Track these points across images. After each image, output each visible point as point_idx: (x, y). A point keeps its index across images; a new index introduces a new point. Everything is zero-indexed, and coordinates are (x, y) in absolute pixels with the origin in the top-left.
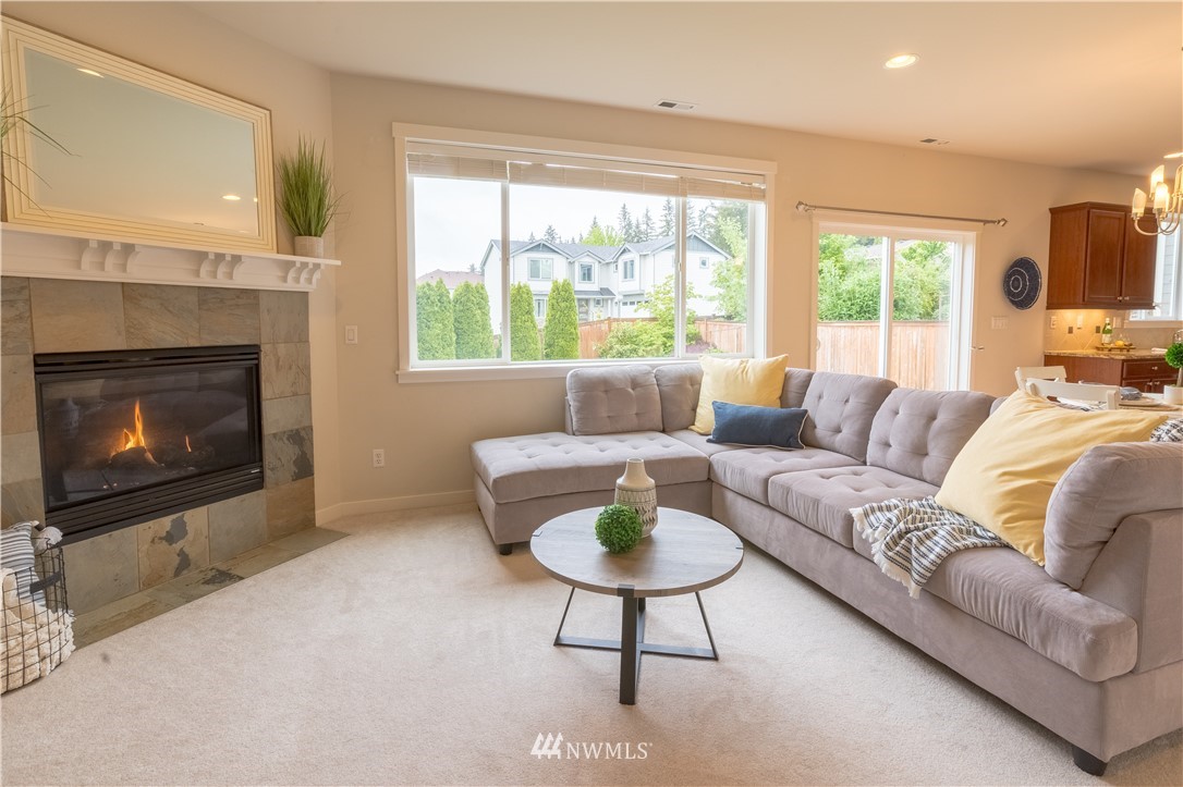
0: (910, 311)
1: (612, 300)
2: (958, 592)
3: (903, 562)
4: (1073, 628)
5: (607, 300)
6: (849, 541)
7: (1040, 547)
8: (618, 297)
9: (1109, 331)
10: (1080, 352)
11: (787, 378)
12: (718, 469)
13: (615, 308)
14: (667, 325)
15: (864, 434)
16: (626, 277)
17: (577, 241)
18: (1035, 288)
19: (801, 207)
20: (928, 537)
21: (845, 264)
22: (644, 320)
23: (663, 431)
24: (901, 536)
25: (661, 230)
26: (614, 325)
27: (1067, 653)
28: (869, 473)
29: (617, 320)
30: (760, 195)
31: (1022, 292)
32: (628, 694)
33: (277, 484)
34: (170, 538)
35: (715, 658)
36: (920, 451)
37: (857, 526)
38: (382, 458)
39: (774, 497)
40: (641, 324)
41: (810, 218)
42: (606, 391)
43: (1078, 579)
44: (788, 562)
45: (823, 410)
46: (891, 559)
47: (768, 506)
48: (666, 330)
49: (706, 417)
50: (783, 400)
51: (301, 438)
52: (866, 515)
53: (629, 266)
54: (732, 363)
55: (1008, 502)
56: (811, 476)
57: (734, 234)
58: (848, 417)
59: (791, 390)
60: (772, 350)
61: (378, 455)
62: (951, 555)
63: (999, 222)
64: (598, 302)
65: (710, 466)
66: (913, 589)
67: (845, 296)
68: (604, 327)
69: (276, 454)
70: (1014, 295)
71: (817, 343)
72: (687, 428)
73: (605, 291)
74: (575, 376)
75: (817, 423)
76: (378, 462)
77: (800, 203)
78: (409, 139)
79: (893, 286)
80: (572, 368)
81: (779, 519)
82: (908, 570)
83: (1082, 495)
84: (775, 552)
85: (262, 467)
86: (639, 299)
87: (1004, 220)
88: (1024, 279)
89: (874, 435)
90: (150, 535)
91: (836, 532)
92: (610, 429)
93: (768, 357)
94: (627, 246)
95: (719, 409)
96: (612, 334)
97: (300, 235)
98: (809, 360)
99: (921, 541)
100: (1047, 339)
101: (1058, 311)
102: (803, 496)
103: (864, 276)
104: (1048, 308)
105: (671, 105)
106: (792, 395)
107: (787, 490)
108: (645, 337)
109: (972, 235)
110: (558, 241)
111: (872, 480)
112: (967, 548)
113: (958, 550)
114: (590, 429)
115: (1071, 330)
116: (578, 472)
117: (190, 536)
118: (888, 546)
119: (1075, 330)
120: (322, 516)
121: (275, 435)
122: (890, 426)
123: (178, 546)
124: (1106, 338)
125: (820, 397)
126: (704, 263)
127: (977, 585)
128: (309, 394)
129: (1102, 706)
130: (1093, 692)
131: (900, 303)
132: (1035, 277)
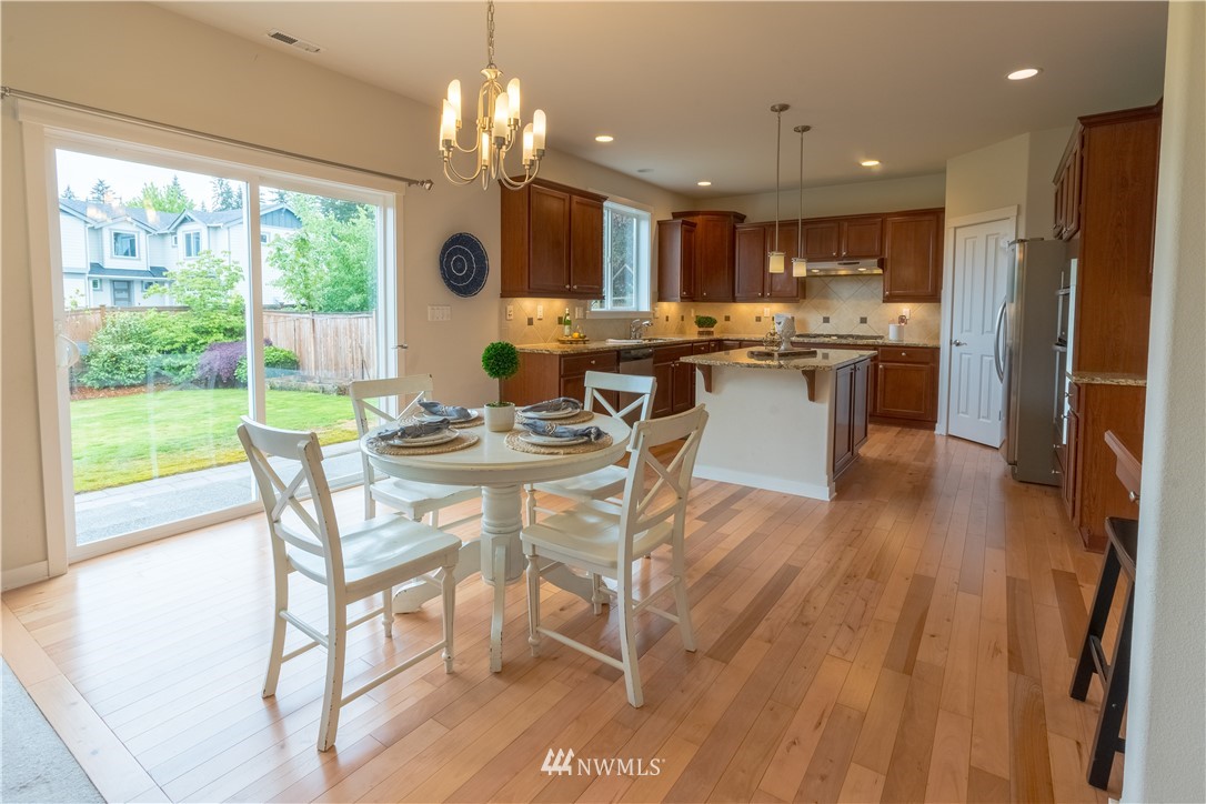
1: (169, 282)
5: (162, 283)
8: (180, 279)
9: (568, 323)
16: (189, 254)
18: (482, 271)
31: (468, 275)
63: (422, 183)
64: (147, 285)
70: (457, 279)
73: (159, 271)
87: (430, 181)
88: (469, 260)
100: (503, 331)
101: (515, 299)
104: (502, 296)
108: (161, 333)
109: (391, 196)
115: (530, 322)
119: (535, 321)
124: (565, 330)
132: (482, 258)
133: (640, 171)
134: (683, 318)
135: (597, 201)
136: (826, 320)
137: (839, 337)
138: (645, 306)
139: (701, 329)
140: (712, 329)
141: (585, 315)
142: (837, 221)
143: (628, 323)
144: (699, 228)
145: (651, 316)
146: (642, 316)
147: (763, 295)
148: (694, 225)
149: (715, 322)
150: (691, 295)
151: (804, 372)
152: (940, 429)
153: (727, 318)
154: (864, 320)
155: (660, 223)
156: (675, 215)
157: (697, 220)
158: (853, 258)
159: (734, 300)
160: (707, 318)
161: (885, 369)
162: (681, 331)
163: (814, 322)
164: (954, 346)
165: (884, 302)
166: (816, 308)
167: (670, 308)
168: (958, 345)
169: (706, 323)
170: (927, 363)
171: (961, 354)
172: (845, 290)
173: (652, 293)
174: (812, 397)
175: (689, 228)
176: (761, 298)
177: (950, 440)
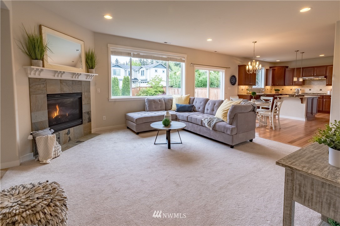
0: (215, 85)
1: (138, 81)
2: (217, 128)
3: (210, 125)
4: (229, 128)
5: (136, 81)
6: (202, 125)
7: (227, 120)
8: (140, 81)
10: (244, 94)
11: (190, 99)
12: (178, 116)
13: (139, 84)
14: (155, 88)
15: (204, 108)
16: (142, 75)
17: (125, 63)
18: (236, 81)
19: (192, 64)
20: (213, 121)
21: (200, 73)
22: (149, 87)
23: (166, 110)
24: (209, 122)
25: (150, 62)
26: (141, 88)
27: (229, 132)
28: (205, 115)
29: (142, 87)
30: (184, 61)
31: (233, 82)
32: (169, 147)
33: (85, 123)
34: (68, 134)
35: (182, 143)
36: (213, 110)
37: (203, 121)
38: (105, 118)
39: (189, 120)
40: (148, 88)
41: (193, 66)
42: (154, 102)
43: (231, 123)
44: (192, 131)
45: (197, 105)
46: (208, 125)
47: (188, 122)
48: (155, 90)
49: (174, 107)
50: (189, 103)
51: (89, 113)
52: (204, 120)
53: (143, 72)
54: (179, 96)
55: (224, 115)
56: (196, 115)
57: (172, 64)
58: (201, 105)
59: (191, 101)
60: (186, 93)
61: (104, 117)
62: (216, 123)
63: (229, 68)
64: (134, 82)
65: (176, 116)
66: (211, 129)
67: (200, 81)
68: (138, 89)
69: (85, 117)
71: (195, 92)
72: (170, 110)
73: (136, 79)
74: (147, 99)
75: (196, 107)
76: (104, 119)
77: (192, 63)
78: (111, 48)
79: (210, 78)
80: (146, 98)
81: (190, 123)
82: (210, 126)
83: (231, 111)
84: (189, 130)
85: (82, 119)
86: (146, 81)
88: (234, 79)
89: (206, 109)
90: (64, 133)
91: (200, 124)
92: (155, 110)
93: (185, 95)
94: (142, 66)
95: (177, 105)
96: (140, 91)
97: (90, 69)
98: (193, 95)
99: (212, 122)
100: (238, 91)
101: (240, 86)
102: (194, 118)
103: (204, 77)
104: (238, 85)
105: (166, 43)
106: (191, 102)
107: (191, 118)
108: (149, 92)
109: (224, 70)
110: (119, 64)
111: (205, 116)
112: (218, 122)
113: (217, 122)
114: (151, 110)
115: (242, 90)
116: (152, 117)
117: (71, 134)
118: (208, 124)
120: (93, 131)
121: (85, 112)
122: (208, 106)
123: (69, 135)
124: (248, 91)
125: (196, 102)
126: (164, 72)
127: (219, 126)
128: (90, 104)
129: (233, 138)
130: (232, 136)
131: (212, 83)
132: (236, 79)
134: (271, 89)
136: (310, 90)
137: (313, 93)
138: (263, 87)
139: (276, 92)
140: (279, 92)
141: (252, 88)
142: (314, 67)
143: (260, 90)
144: (276, 71)
145: (264, 89)
146: (263, 89)
148: (275, 69)
149: (280, 90)
150: (274, 84)
151: (300, 98)
153: (283, 89)
154: (321, 90)
155: (267, 69)
156: (270, 67)
157: (275, 68)
158: (317, 76)
159: (285, 85)
160: (278, 89)
162: (271, 92)
163: (307, 90)
165: (326, 86)
166: (308, 87)
167: (268, 87)
172: (316, 83)
173: (265, 84)
174: (302, 103)
175: (274, 70)
176: (292, 85)
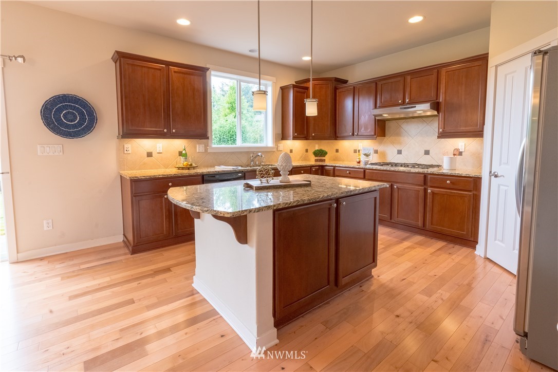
18: (93, 121)
31: (79, 124)
63: (15, 58)
70: (67, 126)
100: (121, 162)
101: (133, 139)
104: (121, 138)
115: (150, 155)
119: (155, 154)
132: (91, 112)
133: (250, 51)
134: (307, 150)
135: (201, 72)
136: (400, 152)
138: (270, 142)
139: (317, 158)
140: (323, 158)
141: (206, 150)
142: (403, 75)
145: (274, 150)
147: (353, 134)
149: (326, 153)
152: (480, 250)
153: (337, 151)
154: (427, 153)
155: (282, 89)
156: (297, 83)
157: (309, 85)
158: (413, 102)
159: (337, 138)
160: (320, 151)
161: (433, 193)
163: (391, 153)
164: (493, 177)
165: (439, 137)
166: (393, 143)
167: (293, 144)
168: (496, 176)
169: (320, 154)
170: (470, 191)
171: (499, 186)
172: (413, 129)
173: (276, 135)
175: (300, 90)
176: (352, 136)
177: (487, 262)
